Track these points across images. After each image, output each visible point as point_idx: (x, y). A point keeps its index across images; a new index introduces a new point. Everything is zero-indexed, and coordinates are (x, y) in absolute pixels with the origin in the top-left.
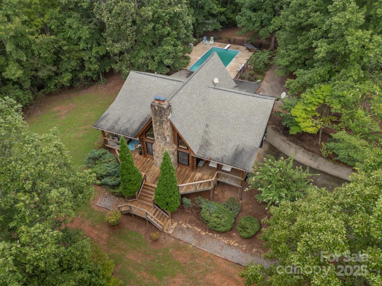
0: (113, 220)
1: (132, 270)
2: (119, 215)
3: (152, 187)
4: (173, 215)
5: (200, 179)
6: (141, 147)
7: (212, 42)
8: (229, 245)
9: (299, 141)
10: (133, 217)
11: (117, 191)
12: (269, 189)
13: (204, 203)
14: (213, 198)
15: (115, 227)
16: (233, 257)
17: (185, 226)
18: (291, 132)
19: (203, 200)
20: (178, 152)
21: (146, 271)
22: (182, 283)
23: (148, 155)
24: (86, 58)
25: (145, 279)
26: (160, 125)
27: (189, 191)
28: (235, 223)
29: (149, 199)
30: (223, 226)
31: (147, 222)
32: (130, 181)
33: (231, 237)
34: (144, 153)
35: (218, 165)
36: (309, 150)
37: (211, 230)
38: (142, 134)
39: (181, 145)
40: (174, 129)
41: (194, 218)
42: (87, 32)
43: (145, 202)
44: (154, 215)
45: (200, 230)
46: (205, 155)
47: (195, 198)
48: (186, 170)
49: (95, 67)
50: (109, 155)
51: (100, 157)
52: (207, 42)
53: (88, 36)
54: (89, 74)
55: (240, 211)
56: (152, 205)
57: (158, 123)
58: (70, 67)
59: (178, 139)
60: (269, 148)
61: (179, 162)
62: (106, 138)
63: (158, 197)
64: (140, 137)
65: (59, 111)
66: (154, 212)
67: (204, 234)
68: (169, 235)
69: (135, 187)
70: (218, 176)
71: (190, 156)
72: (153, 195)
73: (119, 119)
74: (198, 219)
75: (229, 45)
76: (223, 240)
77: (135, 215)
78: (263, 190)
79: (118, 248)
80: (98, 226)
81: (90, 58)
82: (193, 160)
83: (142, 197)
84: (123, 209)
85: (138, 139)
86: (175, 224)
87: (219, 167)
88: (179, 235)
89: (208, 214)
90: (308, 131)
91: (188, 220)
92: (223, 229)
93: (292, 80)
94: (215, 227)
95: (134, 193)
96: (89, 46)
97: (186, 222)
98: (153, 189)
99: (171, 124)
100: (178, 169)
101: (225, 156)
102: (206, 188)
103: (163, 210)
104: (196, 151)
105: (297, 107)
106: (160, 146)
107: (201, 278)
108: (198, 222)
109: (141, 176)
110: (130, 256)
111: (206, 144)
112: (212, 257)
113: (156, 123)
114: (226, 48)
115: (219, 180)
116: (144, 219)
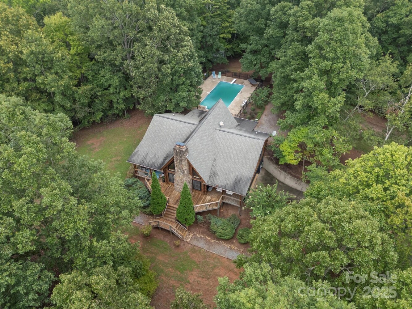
0: (146, 232)
1: (162, 267)
2: (151, 229)
3: (174, 207)
4: (190, 228)
5: (210, 201)
6: (164, 177)
7: (220, 76)
8: (231, 249)
9: (288, 169)
10: (160, 230)
11: (147, 210)
12: (258, 208)
13: (213, 219)
14: (220, 215)
15: (147, 237)
16: (233, 257)
17: (199, 236)
18: (280, 163)
19: (212, 217)
20: (193, 180)
21: (172, 267)
22: (197, 275)
23: (169, 183)
24: (115, 100)
25: (171, 273)
26: (180, 162)
27: (201, 210)
28: (235, 233)
29: (172, 217)
30: (226, 235)
31: (171, 233)
32: (158, 203)
33: (233, 243)
34: (167, 181)
35: (223, 191)
36: (294, 176)
37: (218, 239)
38: (166, 167)
39: (195, 175)
40: (190, 164)
41: (206, 230)
42: (117, 81)
43: (169, 219)
44: (176, 228)
45: (210, 239)
46: (213, 183)
47: (206, 215)
48: (199, 194)
49: (122, 106)
50: (139, 182)
51: (133, 184)
52: (215, 76)
53: (118, 84)
54: (116, 112)
55: (240, 224)
56: (174, 221)
57: (178, 161)
58: (101, 107)
59: (193, 172)
60: (265, 173)
61: (193, 188)
62: (137, 169)
63: (179, 215)
64: (164, 169)
65: (93, 144)
66: (176, 226)
67: (213, 241)
68: (187, 242)
69: (162, 208)
70: (223, 198)
71: (202, 183)
72: (175, 213)
73: (147, 155)
74: (209, 231)
75: (235, 80)
76: (226, 246)
77: (162, 229)
78: (254, 208)
79: (151, 252)
80: (134, 237)
81: (118, 100)
82: (204, 187)
83: (167, 215)
84: (153, 224)
85: (162, 171)
86: (191, 235)
87: (224, 192)
88: (195, 243)
89: (216, 227)
90: (291, 163)
91: (201, 231)
92: (226, 237)
93: (281, 120)
94: (221, 236)
95: (161, 212)
96: (118, 91)
97: (199, 233)
98: (175, 209)
99: (188, 161)
100: (193, 193)
101: (228, 184)
102: (214, 208)
103: (182, 225)
104: (206, 180)
105: (285, 143)
106: (179, 176)
107: (211, 272)
108: (208, 233)
109: (166, 199)
110: (160, 258)
111: (213, 175)
112: (218, 257)
113: (177, 160)
114: (232, 83)
115: (224, 201)
116: (168, 231)
